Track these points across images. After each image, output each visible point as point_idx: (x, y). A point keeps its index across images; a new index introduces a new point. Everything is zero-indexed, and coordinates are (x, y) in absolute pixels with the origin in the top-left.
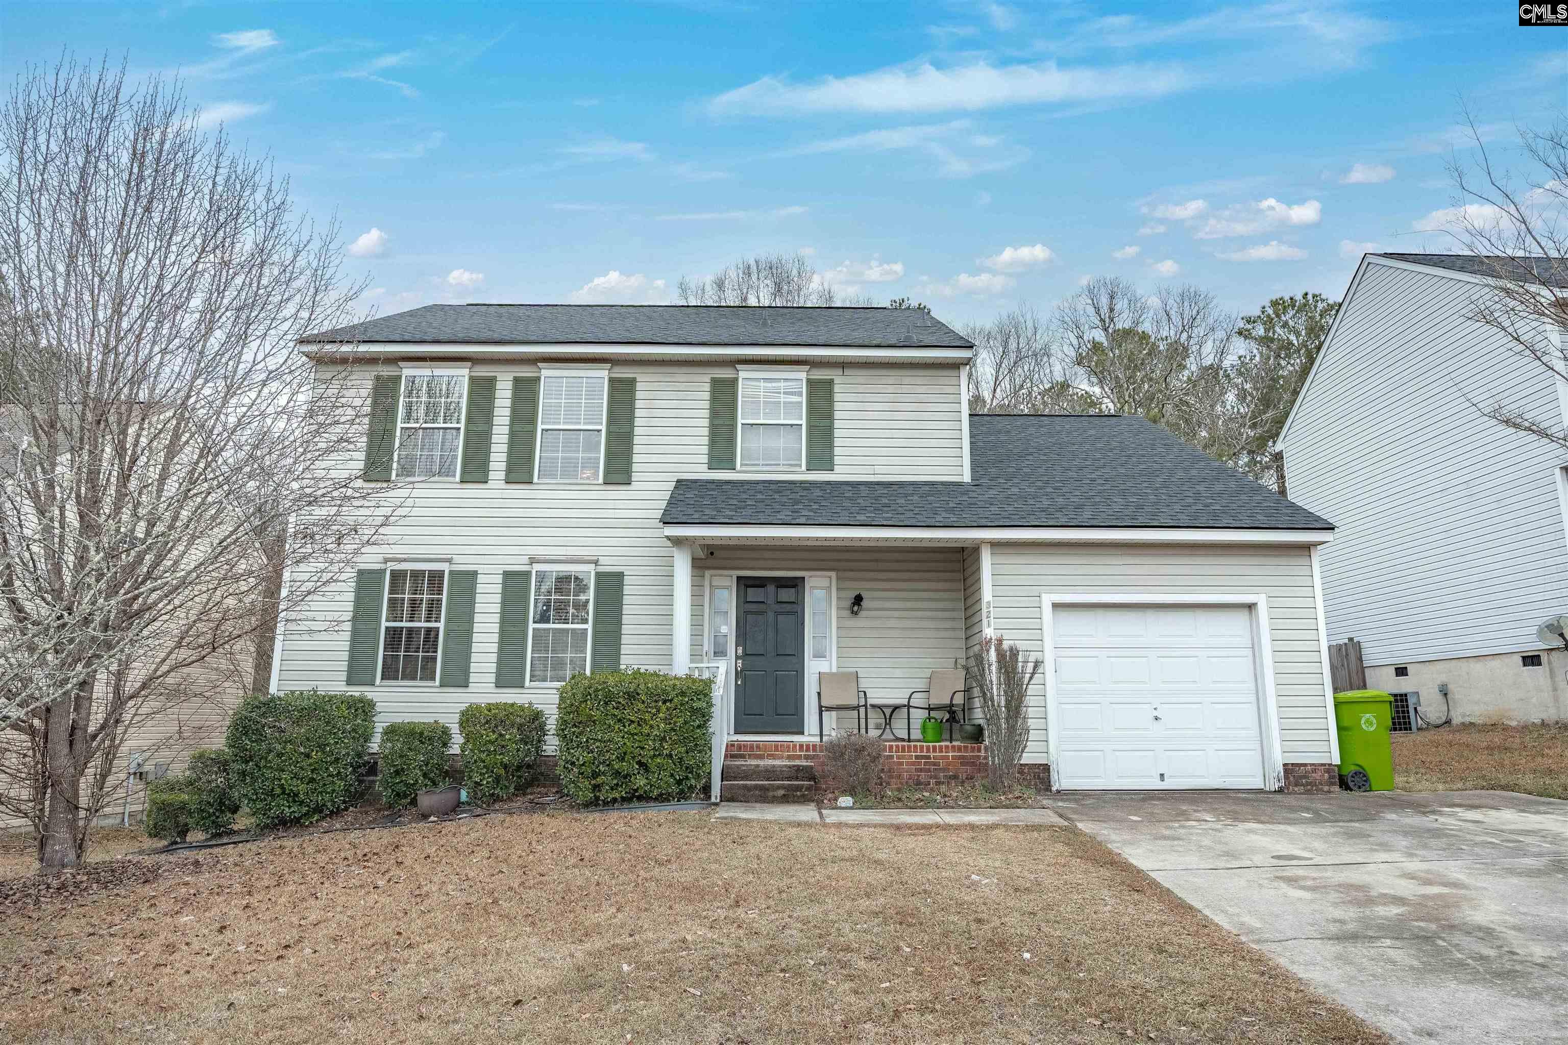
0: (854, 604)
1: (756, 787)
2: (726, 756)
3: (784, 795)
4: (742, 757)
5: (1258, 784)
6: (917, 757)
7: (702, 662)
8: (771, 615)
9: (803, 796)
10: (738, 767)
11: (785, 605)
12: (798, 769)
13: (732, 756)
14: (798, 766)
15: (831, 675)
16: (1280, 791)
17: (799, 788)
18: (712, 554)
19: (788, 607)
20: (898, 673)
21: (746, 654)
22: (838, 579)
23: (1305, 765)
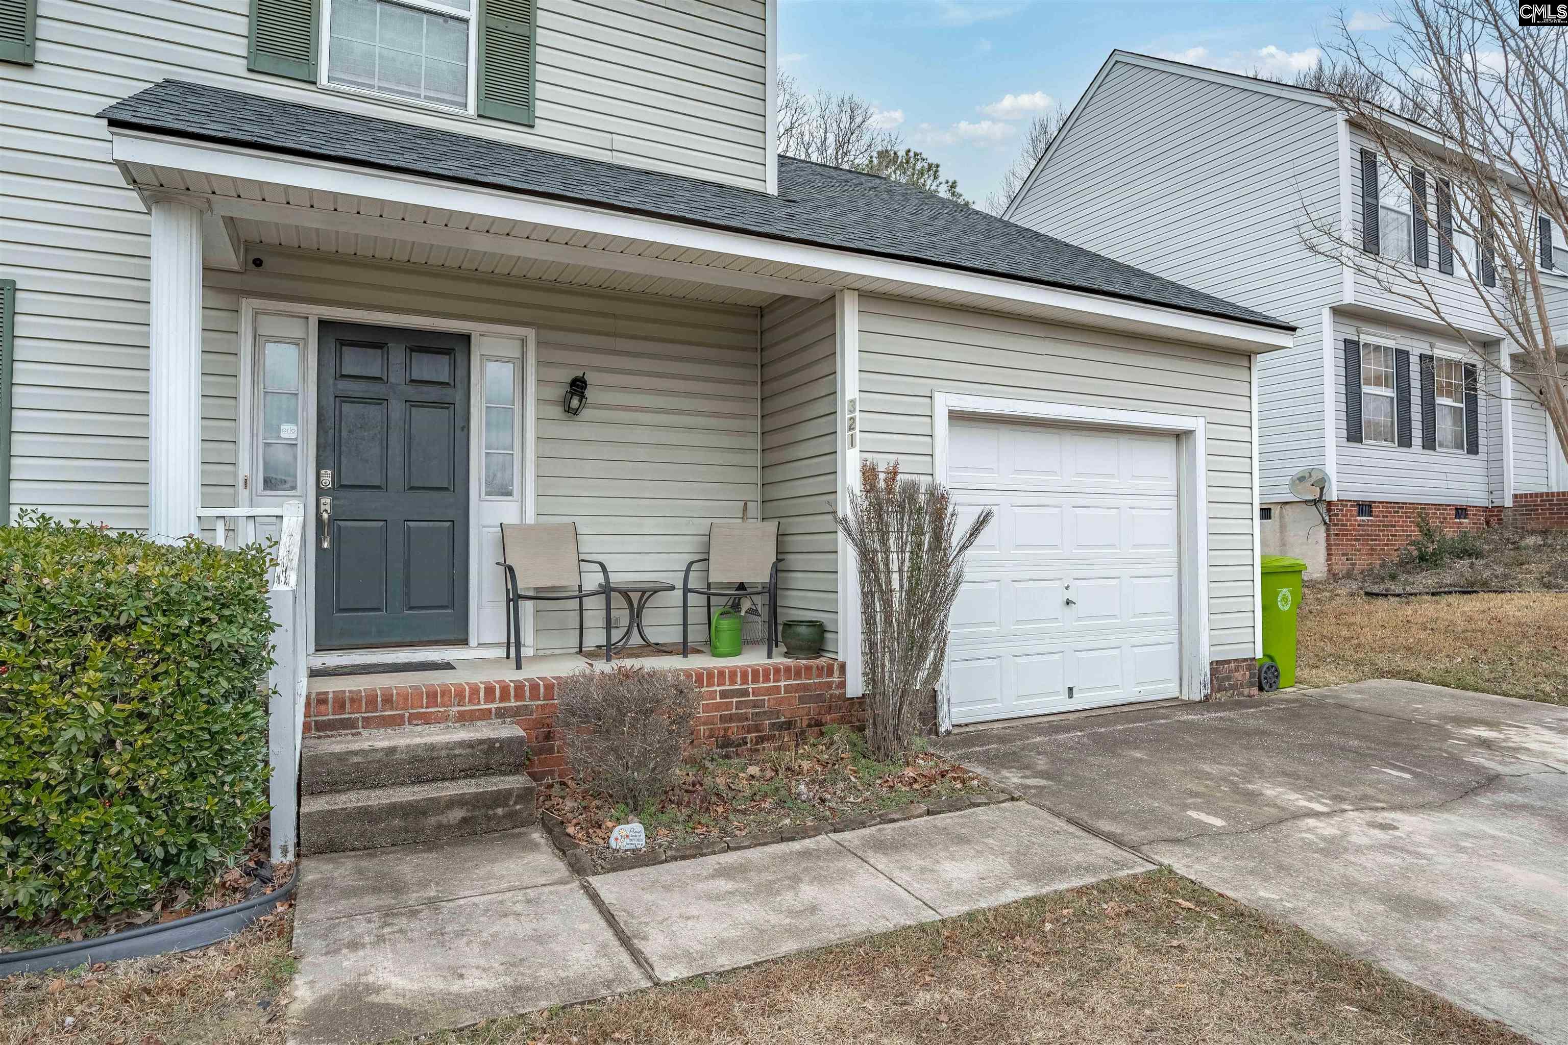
0: (572, 393)
1: (393, 810)
2: (307, 728)
3: (465, 820)
4: (349, 724)
5: (1170, 690)
6: (724, 694)
7: (235, 505)
8: (396, 408)
9: (511, 815)
10: (342, 757)
11: (425, 388)
12: (490, 746)
13: (321, 726)
14: (490, 742)
15: (523, 529)
16: (1205, 702)
17: (501, 798)
18: (258, 263)
19: (432, 393)
20: (649, 526)
21: (340, 486)
22: (539, 344)
23: (1228, 662)
